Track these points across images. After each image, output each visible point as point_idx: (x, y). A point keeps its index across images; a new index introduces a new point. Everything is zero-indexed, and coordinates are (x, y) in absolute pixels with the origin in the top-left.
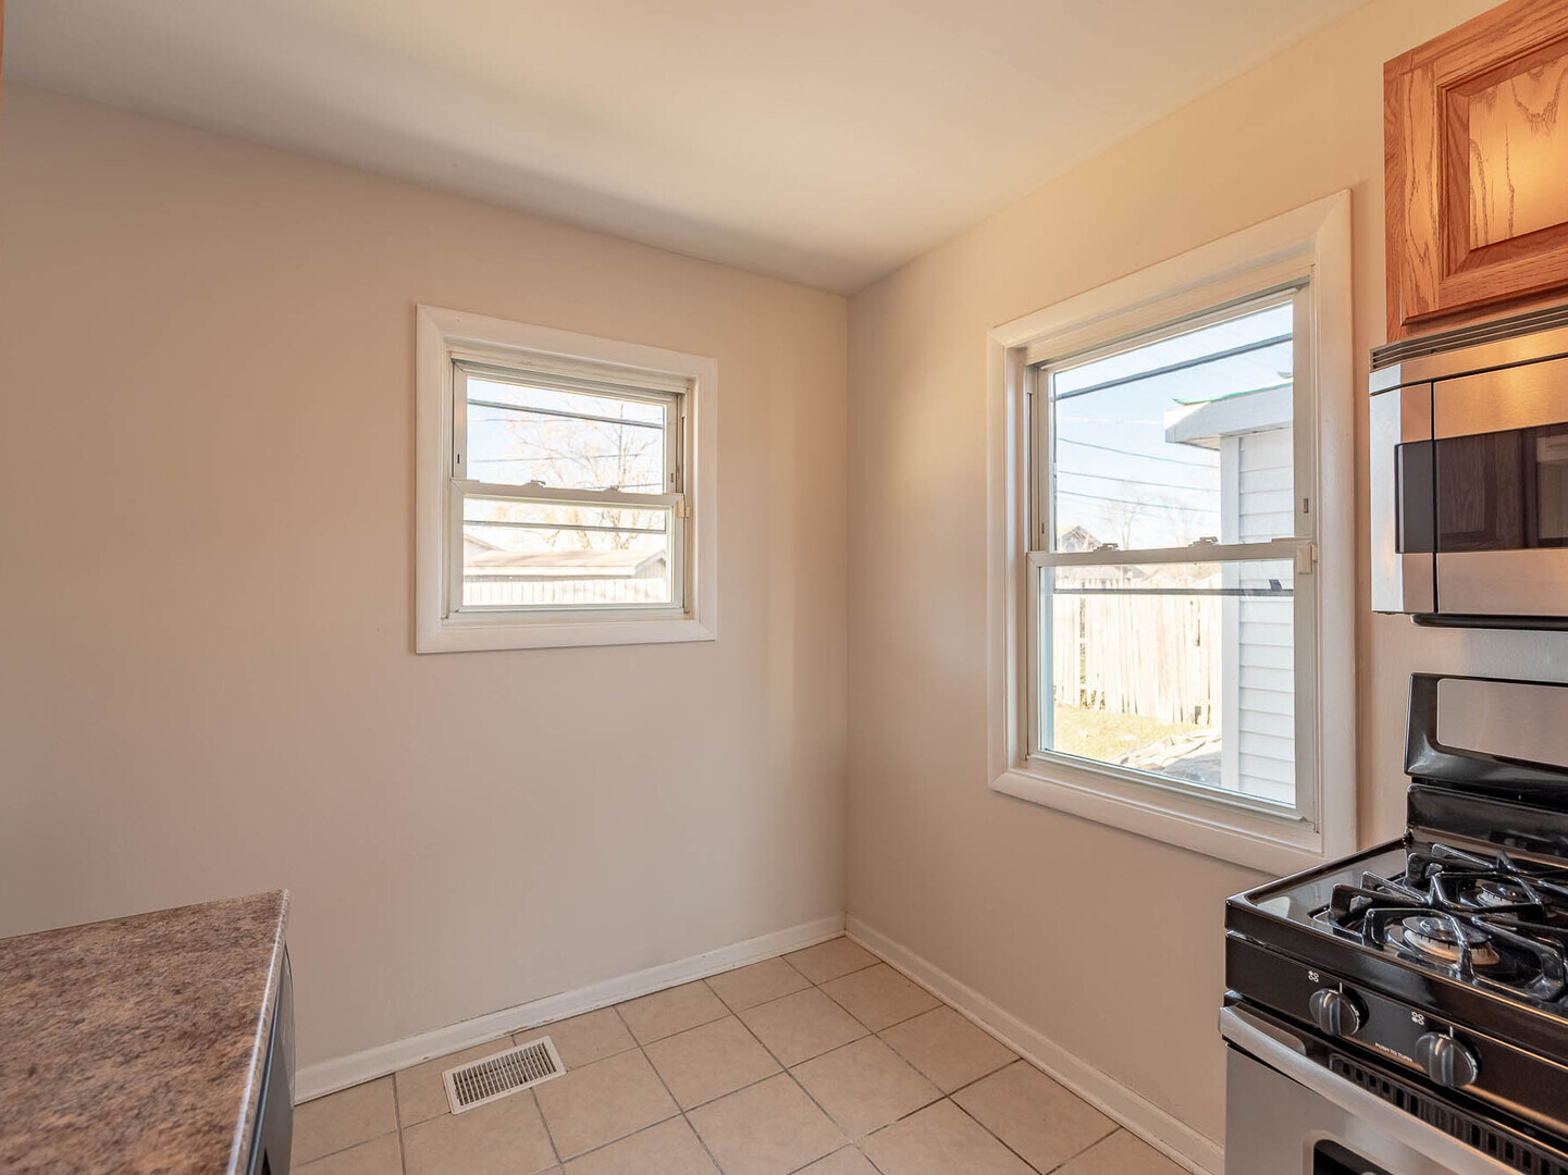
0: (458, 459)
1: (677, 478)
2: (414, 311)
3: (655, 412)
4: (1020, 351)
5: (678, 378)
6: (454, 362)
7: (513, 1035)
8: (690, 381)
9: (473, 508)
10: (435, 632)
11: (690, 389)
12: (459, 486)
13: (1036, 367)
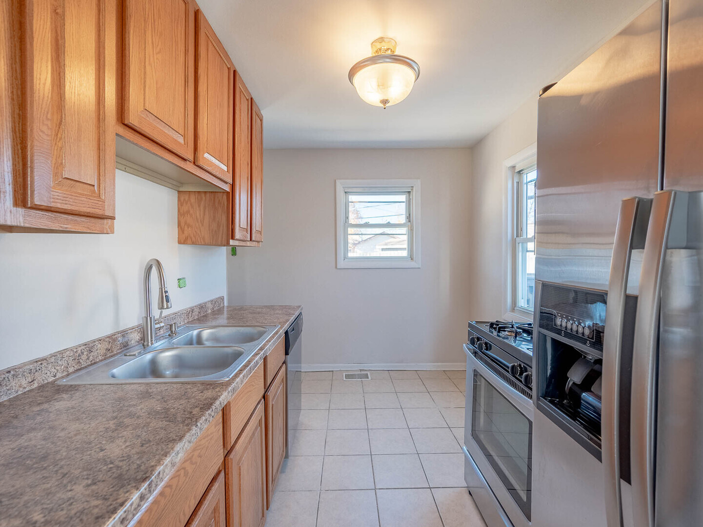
0: (347, 218)
1: (409, 218)
2: (335, 181)
3: (403, 198)
4: (514, 167)
5: (409, 187)
6: (346, 192)
7: (361, 370)
8: (413, 187)
9: (351, 230)
10: (342, 264)
11: (412, 190)
12: (347, 224)
13: (519, 172)
